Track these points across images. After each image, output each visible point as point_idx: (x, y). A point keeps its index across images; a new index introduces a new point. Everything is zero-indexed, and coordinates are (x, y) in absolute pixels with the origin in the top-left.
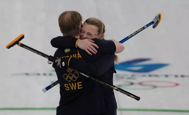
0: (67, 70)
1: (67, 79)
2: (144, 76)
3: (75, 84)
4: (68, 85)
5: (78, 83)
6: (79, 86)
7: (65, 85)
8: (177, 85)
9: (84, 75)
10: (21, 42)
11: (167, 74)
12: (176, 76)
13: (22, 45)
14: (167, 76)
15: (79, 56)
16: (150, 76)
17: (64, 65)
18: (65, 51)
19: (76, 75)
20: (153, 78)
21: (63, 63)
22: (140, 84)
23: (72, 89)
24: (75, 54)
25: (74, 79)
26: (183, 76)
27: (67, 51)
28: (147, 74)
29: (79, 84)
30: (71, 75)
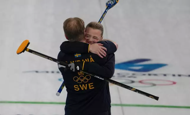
0: (78, 73)
1: (77, 81)
2: (144, 75)
3: (86, 85)
4: (78, 86)
5: (89, 84)
6: (90, 86)
7: (75, 86)
8: (174, 83)
9: (98, 77)
10: (29, 48)
11: (165, 73)
12: (174, 75)
13: (31, 51)
14: (165, 75)
15: (92, 60)
16: (150, 75)
17: (78, 69)
18: (75, 56)
19: (88, 77)
20: (152, 77)
21: (78, 67)
22: (140, 82)
23: (83, 89)
24: (88, 59)
25: (85, 80)
26: (180, 75)
27: (77, 55)
28: (147, 73)
29: (91, 85)
30: (82, 78)
